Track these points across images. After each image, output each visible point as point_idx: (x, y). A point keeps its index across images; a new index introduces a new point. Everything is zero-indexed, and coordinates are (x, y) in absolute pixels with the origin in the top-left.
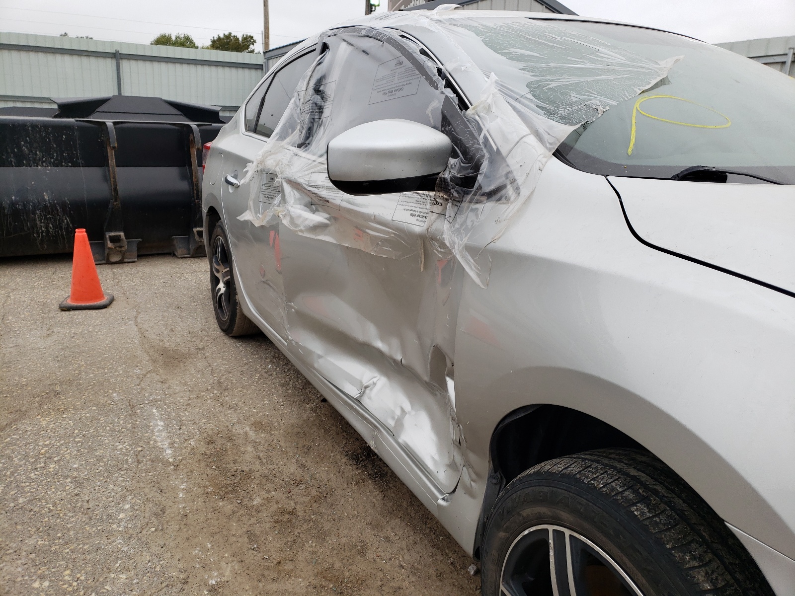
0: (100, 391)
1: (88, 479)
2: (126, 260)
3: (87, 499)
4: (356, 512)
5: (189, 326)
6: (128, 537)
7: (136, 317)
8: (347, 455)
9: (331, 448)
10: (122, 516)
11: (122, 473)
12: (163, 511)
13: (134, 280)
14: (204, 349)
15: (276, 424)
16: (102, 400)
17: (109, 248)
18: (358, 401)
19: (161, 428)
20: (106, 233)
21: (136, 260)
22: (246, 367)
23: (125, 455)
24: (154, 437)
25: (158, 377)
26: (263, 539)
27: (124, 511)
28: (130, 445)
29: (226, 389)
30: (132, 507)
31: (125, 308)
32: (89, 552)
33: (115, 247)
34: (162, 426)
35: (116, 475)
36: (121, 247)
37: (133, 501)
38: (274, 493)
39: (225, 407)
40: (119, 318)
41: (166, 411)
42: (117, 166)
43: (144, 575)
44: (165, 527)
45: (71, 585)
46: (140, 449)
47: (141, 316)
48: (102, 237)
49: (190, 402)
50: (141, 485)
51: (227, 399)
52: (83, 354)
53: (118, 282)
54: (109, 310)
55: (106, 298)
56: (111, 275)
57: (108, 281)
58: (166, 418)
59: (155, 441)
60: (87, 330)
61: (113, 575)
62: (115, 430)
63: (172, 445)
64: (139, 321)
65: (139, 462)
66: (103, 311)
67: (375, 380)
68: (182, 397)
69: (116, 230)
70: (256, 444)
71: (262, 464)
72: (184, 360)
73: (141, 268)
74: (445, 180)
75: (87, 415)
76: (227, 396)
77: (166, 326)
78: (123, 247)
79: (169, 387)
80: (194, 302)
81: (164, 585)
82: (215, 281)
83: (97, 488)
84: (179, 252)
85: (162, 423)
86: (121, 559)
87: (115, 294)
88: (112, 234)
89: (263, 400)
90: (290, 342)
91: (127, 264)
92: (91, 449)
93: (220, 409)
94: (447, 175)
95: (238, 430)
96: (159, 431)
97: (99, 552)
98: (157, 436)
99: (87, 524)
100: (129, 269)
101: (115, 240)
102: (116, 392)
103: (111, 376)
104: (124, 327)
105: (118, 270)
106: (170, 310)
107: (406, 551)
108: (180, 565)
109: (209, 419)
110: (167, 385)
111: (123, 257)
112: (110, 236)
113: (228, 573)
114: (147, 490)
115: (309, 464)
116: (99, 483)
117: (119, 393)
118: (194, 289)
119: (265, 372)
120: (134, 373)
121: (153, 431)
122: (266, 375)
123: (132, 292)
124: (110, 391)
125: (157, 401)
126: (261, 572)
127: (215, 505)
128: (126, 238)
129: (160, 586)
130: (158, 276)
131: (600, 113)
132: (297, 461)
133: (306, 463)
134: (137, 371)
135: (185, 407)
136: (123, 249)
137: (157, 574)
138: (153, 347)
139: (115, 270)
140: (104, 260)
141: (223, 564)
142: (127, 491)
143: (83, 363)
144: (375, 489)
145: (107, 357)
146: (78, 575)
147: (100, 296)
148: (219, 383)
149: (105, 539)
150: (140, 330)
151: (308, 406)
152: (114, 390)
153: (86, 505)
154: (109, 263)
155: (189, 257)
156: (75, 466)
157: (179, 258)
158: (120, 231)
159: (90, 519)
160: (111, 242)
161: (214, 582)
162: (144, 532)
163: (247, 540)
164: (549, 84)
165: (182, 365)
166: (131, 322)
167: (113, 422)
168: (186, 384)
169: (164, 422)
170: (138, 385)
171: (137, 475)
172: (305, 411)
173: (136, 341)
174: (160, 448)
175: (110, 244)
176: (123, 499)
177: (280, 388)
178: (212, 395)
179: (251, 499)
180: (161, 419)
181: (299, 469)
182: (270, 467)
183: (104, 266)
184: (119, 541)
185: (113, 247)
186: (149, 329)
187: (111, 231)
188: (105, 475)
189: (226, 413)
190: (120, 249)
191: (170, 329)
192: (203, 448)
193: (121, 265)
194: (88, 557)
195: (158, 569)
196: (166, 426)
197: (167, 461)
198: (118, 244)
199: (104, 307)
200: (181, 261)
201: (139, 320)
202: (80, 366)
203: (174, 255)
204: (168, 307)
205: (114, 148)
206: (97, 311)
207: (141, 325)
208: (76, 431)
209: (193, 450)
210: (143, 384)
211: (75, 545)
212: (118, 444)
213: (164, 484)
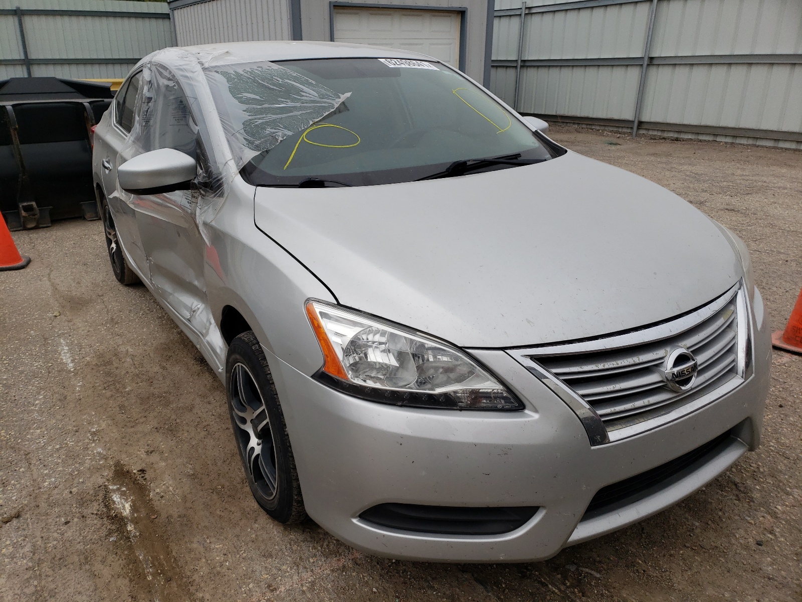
0: (21, 330)
1: (14, 384)
2: (41, 226)
3: (14, 395)
4: (192, 390)
5: (92, 278)
6: (41, 412)
7: (49, 275)
8: (195, 359)
9: (186, 356)
10: (37, 402)
11: (38, 379)
12: (65, 398)
13: (48, 243)
14: (102, 296)
15: (150, 343)
16: (23, 336)
17: (24, 217)
18: (189, 320)
19: (66, 351)
20: (19, 204)
21: (50, 225)
22: (134, 306)
23: (39, 369)
24: (61, 357)
25: (66, 318)
26: (129, 408)
27: (39, 399)
28: (44, 363)
29: (117, 323)
30: (44, 397)
31: (40, 267)
32: (16, 421)
33: (29, 216)
34: (67, 350)
35: (34, 381)
36: (34, 215)
37: (45, 394)
38: (141, 384)
39: (114, 335)
40: (35, 276)
41: (70, 340)
42: (21, 144)
43: (51, 430)
44: (66, 406)
45: (5, 437)
46: (51, 365)
47: (53, 273)
48: (17, 207)
49: (89, 333)
50: (51, 385)
51: (116, 329)
52: (7, 305)
53: (34, 246)
54: (28, 270)
55: (24, 260)
56: (27, 240)
57: (25, 245)
58: (70, 345)
59: (62, 359)
60: (9, 287)
61: (32, 431)
62: (32, 355)
63: (73, 361)
64: (52, 278)
65: (49, 373)
66: (22, 271)
67: (199, 306)
68: (83, 330)
69: (28, 201)
70: (133, 357)
71: (136, 368)
72: (86, 305)
73: (55, 232)
74: (195, 183)
75: (12, 346)
76: (117, 328)
77: (74, 280)
78: (36, 214)
79: (74, 324)
80: (99, 259)
81: (63, 433)
82: (109, 242)
83: (20, 389)
84: (88, 215)
85: (67, 348)
86: (37, 423)
87: (31, 256)
88: (25, 204)
89: (143, 329)
90: (154, 285)
91: (42, 229)
92: (15, 367)
93: (111, 336)
94: (196, 181)
95: (122, 349)
96: (65, 353)
97: (23, 421)
98: (64, 356)
99: (14, 408)
100: (44, 233)
101: (28, 209)
102: (33, 330)
103: (29, 320)
104: (39, 283)
105: (34, 235)
106: (78, 267)
107: (218, 407)
108: (74, 424)
109: (101, 343)
110: (72, 323)
111: (38, 223)
112: (23, 206)
113: (104, 425)
114: (54, 388)
115: (168, 366)
116: (22, 386)
117: (35, 331)
118: (100, 248)
119: (148, 310)
120: (47, 316)
121: (60, 354)
122: (148, 312)
123: (46, 253)
124: (29, 330)
125: (64, 334)
126: (125, 424)
127: (100, 393)
128: (38, 207)
129: (61, 434)
130: (69, 238)
131: (279, 141)
132: (160, 365)
133: (166, 366)
134: (50, 315)
135: (85, 337)
136: (36, 216)
137: (60, 429)
138: (63, 296)
139: (31, 236)
140: (21, 226)
141: (101, 421)
142: (41, 389)
143: (7, 312)
144: (209, 377)
145: (26, 306)
146: (10, 432)
147: (18, 258)
148: (112, 319)
149: (26, 414)
150: (53, 285)
151: (175, 331)
152: (32, 329)
153: (14, 398)
154: (25, 229)
155: (98, 220)
156: (4, 377)
157: (89, 221)
158: (31, 201)
159: (17, 405)
160: (25, 211)
161: (94, 430)
162: (52, 409)
163: (118, 409)
164: (257, 122)
165: (84, 308)
166: (45, 278)
167: (31, 350)
168: (86, 322)
169: (68, 347)
170: (50, 324)
171: (48, 380)
172: (173, 334)
173: (49, 293)
174: (65, 363)
175: (23, 213)
176: (39, 393)
177: (157, 320)
178: (105, 328)
179: (125, 388)
180: (66, 346)
181: (160, 370)
182: (141, 369)
183: (21, 232)
184: (36, 414)
185: (27, 215)
186: (59, 283)
187: (24, 201)
188: (26, 381)
189: (114, 339)
190: (34, 217)
191: (76, 281)
192: (95, 361)
193: (37, 231)
194: (16, 424)
195: (60, 426)
196: (70, 350)
197: (70, 371)
198: (31, 213)
199: (23, 267)
200: (90, 224)
201: (52, 276)
202: (5, 314)
203: (84, 219)
204: (76, 265)
205: (15, 129)
206: (16, 271)
207: (53, 280)
208: (4, 357)
209: (88, 364)
210: (53, 324)
211: (7, 419)
212: (34, 363)
213: (66, 384)
